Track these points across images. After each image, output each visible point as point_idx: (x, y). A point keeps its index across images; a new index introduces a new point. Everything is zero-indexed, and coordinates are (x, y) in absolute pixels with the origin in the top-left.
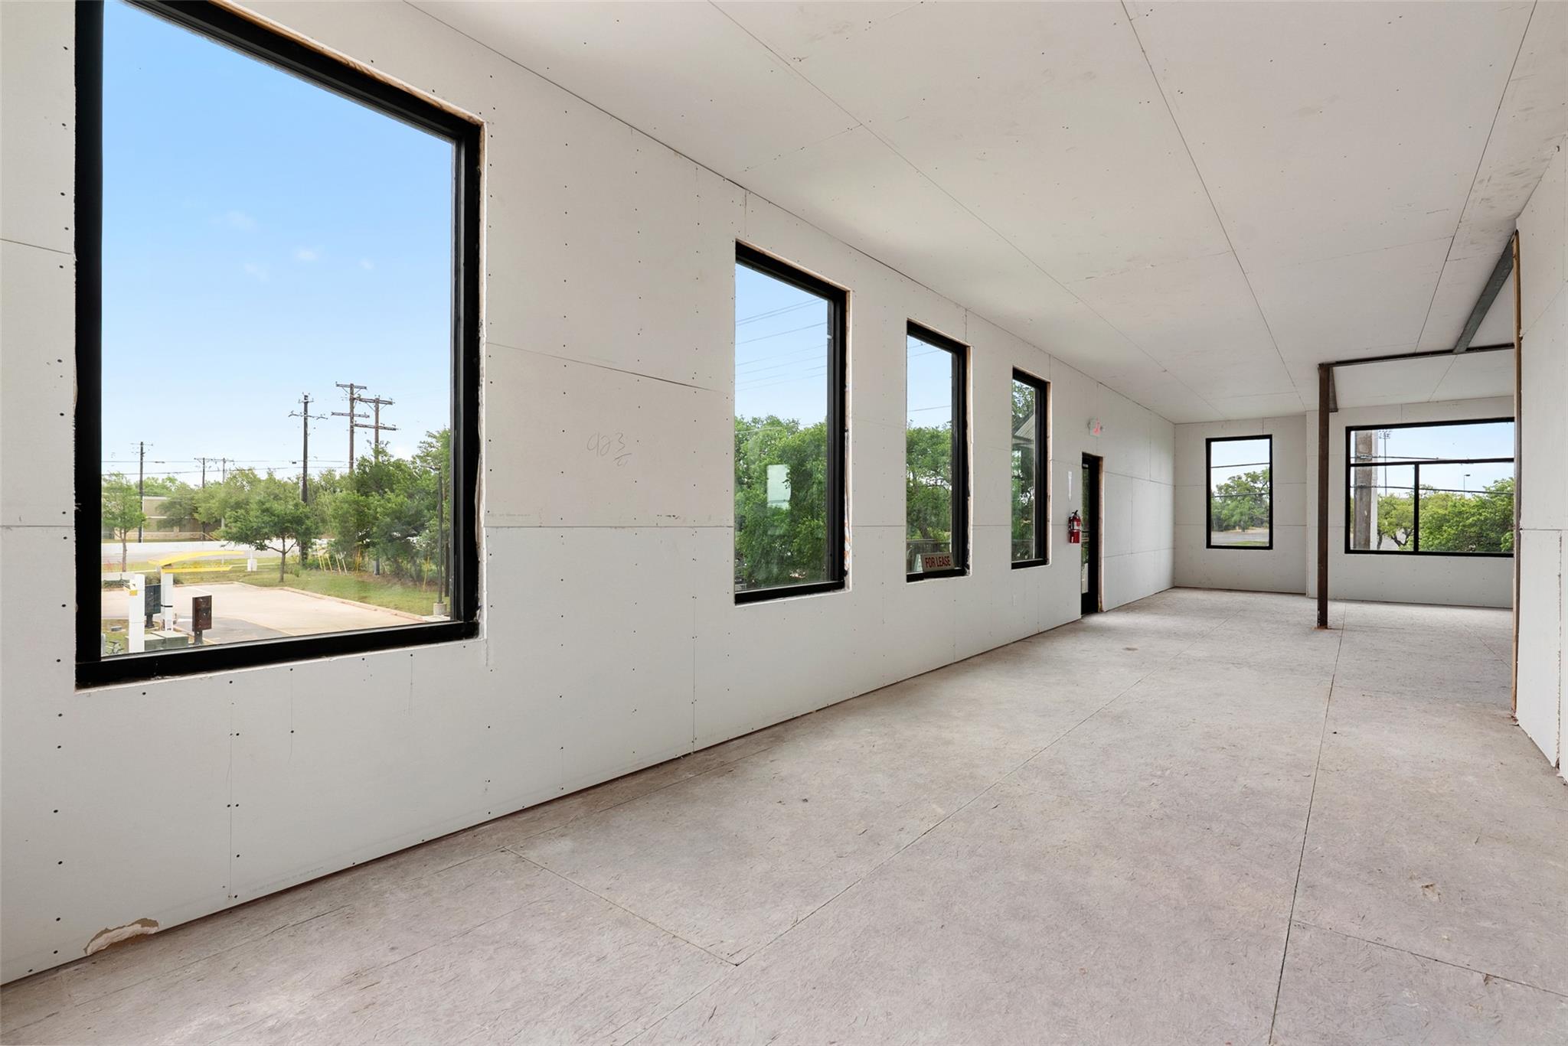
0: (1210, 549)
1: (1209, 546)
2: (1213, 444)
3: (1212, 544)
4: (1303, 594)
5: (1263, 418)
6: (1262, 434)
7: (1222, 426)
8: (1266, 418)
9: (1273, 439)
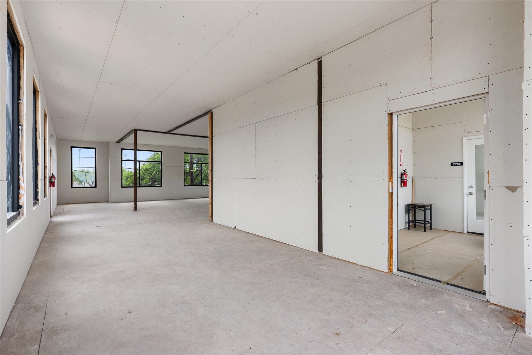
0: (73, 189)
1: (72, 187)
2: (73, 149)
3: (73, 186)
4: (108, 202)
5: (93, 142)
6: (92, 147)
7: (78, 142)
8: (94, 142)
9: (97, 149)
